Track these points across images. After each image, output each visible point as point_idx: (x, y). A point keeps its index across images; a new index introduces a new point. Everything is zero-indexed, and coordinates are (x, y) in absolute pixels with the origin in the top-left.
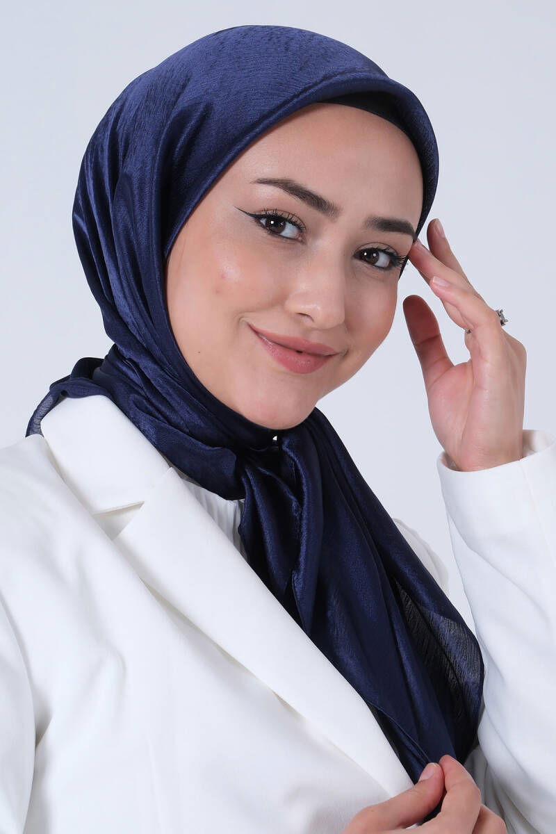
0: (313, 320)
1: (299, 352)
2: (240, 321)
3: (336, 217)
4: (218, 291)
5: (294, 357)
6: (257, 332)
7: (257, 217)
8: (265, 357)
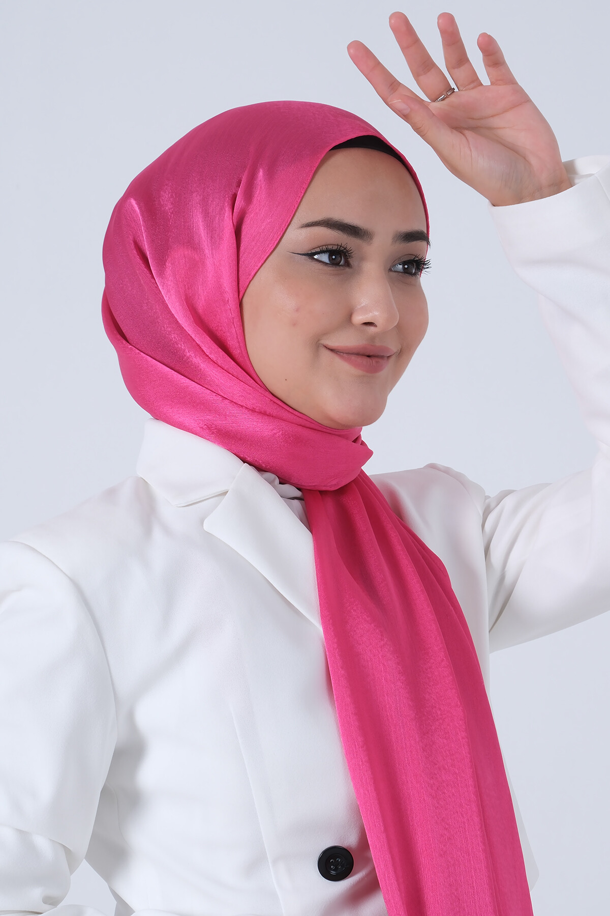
0: (376, 326)
1: (369, 356)
2: (317, 345)
3: (371, 239)
4: (294, 324)
5: (366, 361)
6: (332, 350)
7: (311, 255)
8: (344, 367)
